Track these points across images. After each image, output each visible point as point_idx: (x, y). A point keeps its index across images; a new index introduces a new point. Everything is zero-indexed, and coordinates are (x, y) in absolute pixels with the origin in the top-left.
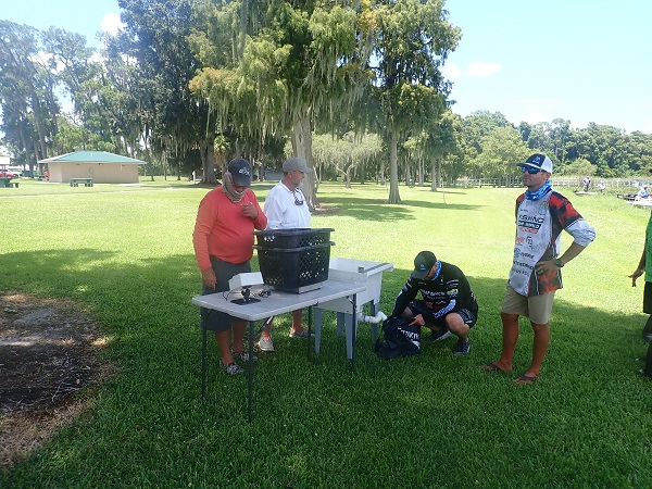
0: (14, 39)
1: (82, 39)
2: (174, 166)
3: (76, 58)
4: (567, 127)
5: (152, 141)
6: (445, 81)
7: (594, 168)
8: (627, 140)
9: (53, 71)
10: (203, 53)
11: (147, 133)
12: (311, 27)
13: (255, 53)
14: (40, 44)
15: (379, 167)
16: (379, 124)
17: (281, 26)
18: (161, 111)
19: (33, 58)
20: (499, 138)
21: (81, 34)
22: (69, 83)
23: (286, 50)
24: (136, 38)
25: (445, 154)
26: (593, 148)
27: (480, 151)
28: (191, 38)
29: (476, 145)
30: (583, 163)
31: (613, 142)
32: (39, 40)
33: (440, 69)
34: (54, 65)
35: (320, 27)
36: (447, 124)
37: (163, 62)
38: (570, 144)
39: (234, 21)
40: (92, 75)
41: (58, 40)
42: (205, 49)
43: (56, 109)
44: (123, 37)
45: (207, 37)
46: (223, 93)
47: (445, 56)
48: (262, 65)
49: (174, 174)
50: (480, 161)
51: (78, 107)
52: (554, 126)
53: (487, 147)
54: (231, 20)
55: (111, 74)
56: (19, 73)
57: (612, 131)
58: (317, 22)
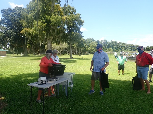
2: (16, 51)
4: (107, 41)
5: (10, 46)
6: (81, 32)
7: (113, 50)
8: (119, 44)
10: (24, 25)
11: (9, 43)
12: (51, 20)
15: (67, 50)
16: (67, 41)
17: (44, 19)
18: (13, 38)
20: (93, 44)
23: (45, 24)
24: (6, 21)
25: (82, 47)
26: (112, 46)
27: (89, 47)
28: (21, 21)
29: (88, 45)
30: (110, 49)
31: (116, 44)
33: (80, 29)
35: (53, 20)
36: (82, 41)
37: (14, 26)
38: (107, 45)
39: (32, 18)
42: (25, 24)
44: (3, 20)
45: (25, 21)
46: (29, 34)
47: (81, 26)
48: (40, 28)
49: (16, 54)
50: (89, 49)
52: (104, 41)
53: (91, 46)
54: (31, 17)
57: (116, 42)
58: (52, 18)
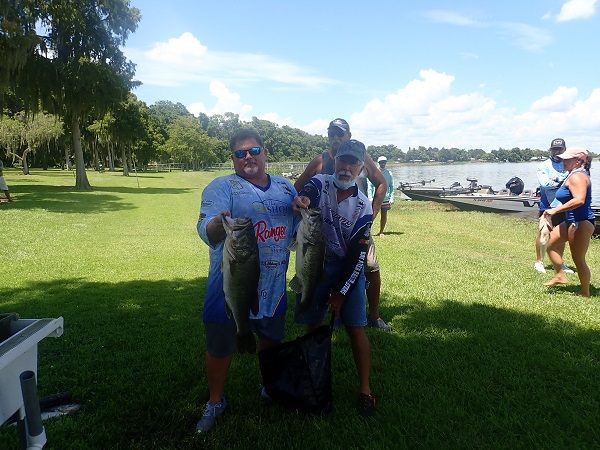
4: (237, 120)
6: (127, 61)
8: (280, 132)
16: (55, 103)
20: (184, 127)
25: (134, 139)
27: (167, 138)
29: (162, 132)
31: (271, 134)
33: (121, 48)
47: (125, 36)
50: (168, 147)
52: (226, 119)
53: (173, 134)
57: (269, 124)
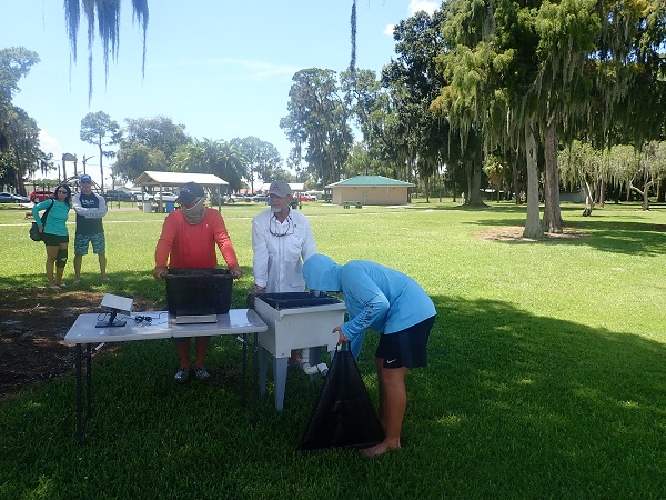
0: (318, 83)
1: (371, 75)
2: (450, 187)
3: (367, 93)
9: (349, 107)
12: (537, 25)
13: (471, 65)
14: (338, 85)
17: (505, 30)
19: (333, 97)
21: (371, 70)
22: (360, 115)
32: (338, 79)
34: (349, 100)
35: (546, 22)
40: (379, 106)
41: (353, 78)
43: (349, 138)
44: (395, 67)
48: (477, 76)
49: (449, 196)
51: (366, 136)
55: (396, 103)
56: (321, 111)
58: (545, 16)
